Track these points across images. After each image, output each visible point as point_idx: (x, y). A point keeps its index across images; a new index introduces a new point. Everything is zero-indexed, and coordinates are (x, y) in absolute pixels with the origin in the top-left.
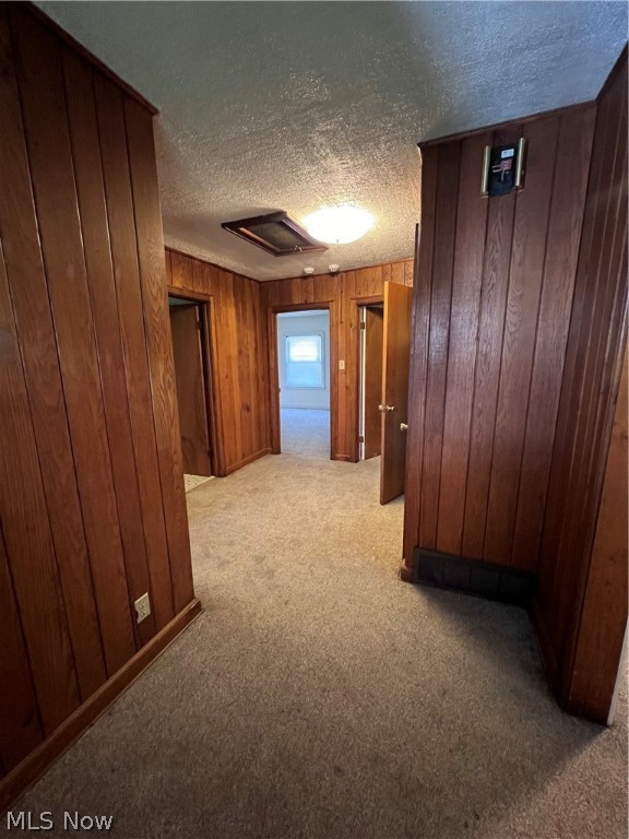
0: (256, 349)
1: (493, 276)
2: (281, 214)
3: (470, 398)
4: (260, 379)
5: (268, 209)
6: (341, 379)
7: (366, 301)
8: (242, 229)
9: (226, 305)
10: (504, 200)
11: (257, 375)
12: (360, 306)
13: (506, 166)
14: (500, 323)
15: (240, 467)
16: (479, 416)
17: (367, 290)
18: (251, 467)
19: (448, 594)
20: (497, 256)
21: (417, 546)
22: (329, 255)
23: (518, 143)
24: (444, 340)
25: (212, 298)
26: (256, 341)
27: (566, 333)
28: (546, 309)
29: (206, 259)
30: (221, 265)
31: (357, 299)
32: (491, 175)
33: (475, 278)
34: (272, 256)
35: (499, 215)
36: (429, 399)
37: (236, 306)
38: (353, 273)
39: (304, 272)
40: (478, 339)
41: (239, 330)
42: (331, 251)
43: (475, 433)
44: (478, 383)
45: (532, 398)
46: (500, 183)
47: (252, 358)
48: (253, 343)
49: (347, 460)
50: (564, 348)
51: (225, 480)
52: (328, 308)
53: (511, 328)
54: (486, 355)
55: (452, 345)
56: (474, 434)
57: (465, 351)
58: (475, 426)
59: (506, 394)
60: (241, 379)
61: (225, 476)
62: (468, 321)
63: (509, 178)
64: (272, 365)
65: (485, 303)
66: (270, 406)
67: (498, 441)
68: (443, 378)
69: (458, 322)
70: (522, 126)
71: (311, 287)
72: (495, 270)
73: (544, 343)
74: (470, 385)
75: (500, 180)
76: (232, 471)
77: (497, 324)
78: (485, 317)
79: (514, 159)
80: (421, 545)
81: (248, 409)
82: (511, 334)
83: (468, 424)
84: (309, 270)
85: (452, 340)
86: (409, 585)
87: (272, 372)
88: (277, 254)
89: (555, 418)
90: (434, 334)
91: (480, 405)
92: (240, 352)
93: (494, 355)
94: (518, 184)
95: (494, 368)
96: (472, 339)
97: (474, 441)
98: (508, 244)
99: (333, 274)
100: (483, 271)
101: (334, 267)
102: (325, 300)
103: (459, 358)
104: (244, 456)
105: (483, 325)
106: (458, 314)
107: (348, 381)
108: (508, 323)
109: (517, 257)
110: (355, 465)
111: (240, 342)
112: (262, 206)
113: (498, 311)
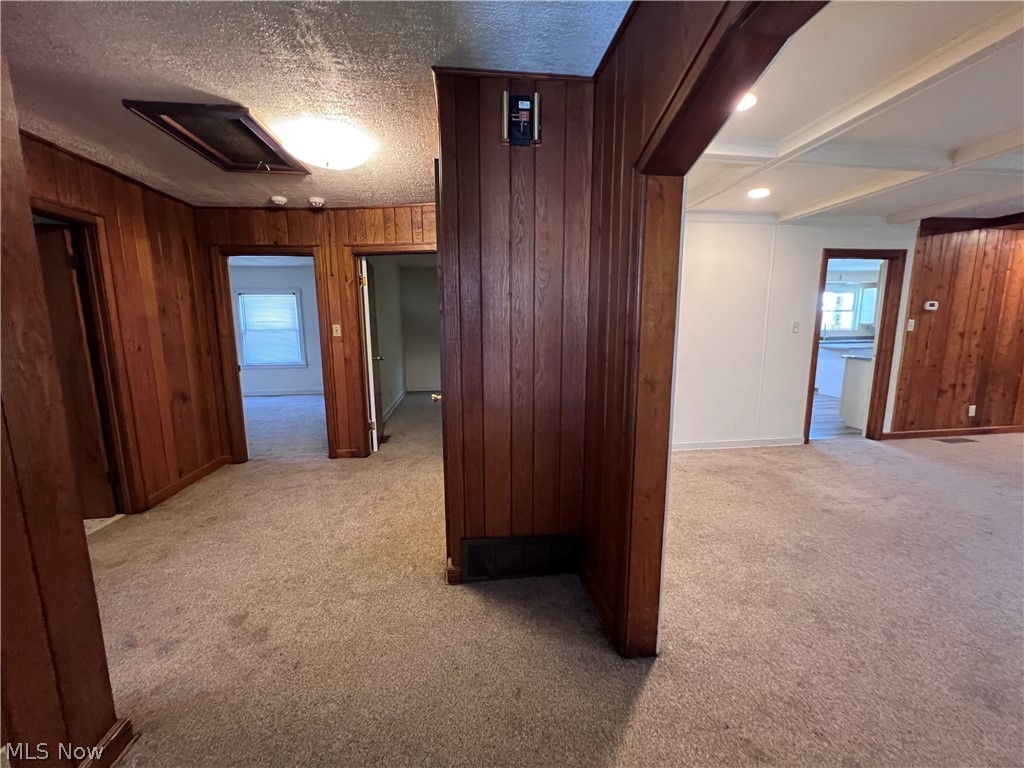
0: (193, 306)
1: (520, 229)
2: (238, 108)
3: (508, 358)
4: (204, 353)
5: (216, 97)
6: (338, 349)
7: (365, 250)
8: (164, 117)
9: (131, 234)
10: (523, 151)
11: (198, 347)
12: (357, 255)
13: (524, 117)
14: (530, 278)
15: (176, 490)
16: (518, 378)
17: (365, 235)
18: (200, 488)
19: (504, 583)
20: (522, 208)
21: (465, 538)
22: (310, 183)
23: (533, 96)
24: (476, 294)
25: (99, 220)
26: (192, 294)
27: (587, 291)
28: (569, 267)
29: (84, 154)
30: (117, 168)
31: (353, 246)
32: (510, 122)
33: (503, 229)
34: (217, 170)
35: (521, 166)
36: (464, 362)
37: (151, 238)
38: (344, 213)
39: (271, 201)
40: (510, 294)
41: (158, 275)
42: (314, 177)
43: (515, 395)
44: (514, 343)
45: (564, 356)
46: (520, 134)
47: (186, 320)
48: (188, 300)
49: (354, 455)
50: (586, 305)
51: (147, 515)
52: (310, 255)
53: (540, 285)
54: (519, 312)
55: (485, 301)
56: (514, 399)
57: (499, 308)
58: (515, 388)
59: (541, 353)
60: (168, 351)
61: (147, 509)
62: (499, 274)
63: (528, 130)
64: (224, 331)
65: (514, 255)
66: (224, 393)
67: (538, 403)
68: (479, 337)
69: (490, 275)
70: (535, 81)
71: (283, 224)
72: (521, 222)
73: (570, 300)
74: (506, 344)
75: (520, 131)
76: (160, 501)
77: (527, 279)
78: (516, 272)
79: (531, 110)
80: (468, 535)
81: (185, 399)
82: (541, 290)
83: (507, 389)
84: (280, 200)
85: (486, 293)
86: (459, 588)
87: (223, 341)
88: (227, 168)
89: (584, 375)
90: (465, 287)
91: (518, 366)
92: (163, 311)
93: (527, 311)
94: (536, 138)
95: (528, 325)
96: (505, 295)
97: (515, 405)
98: (532, 198)
99: (317, 210)
100: (510, 224)
101: (317, 201)
102: (306, 244)
103: (494, 315)
104: (181, 474)
105: (514, 280)
106: (489, 266)
107: (348, 351)
108: (537, 280)
109: (541, 211)
110: (366, 461)
111: (162, 296)
112: (204, 89)
113: (527, 266)
